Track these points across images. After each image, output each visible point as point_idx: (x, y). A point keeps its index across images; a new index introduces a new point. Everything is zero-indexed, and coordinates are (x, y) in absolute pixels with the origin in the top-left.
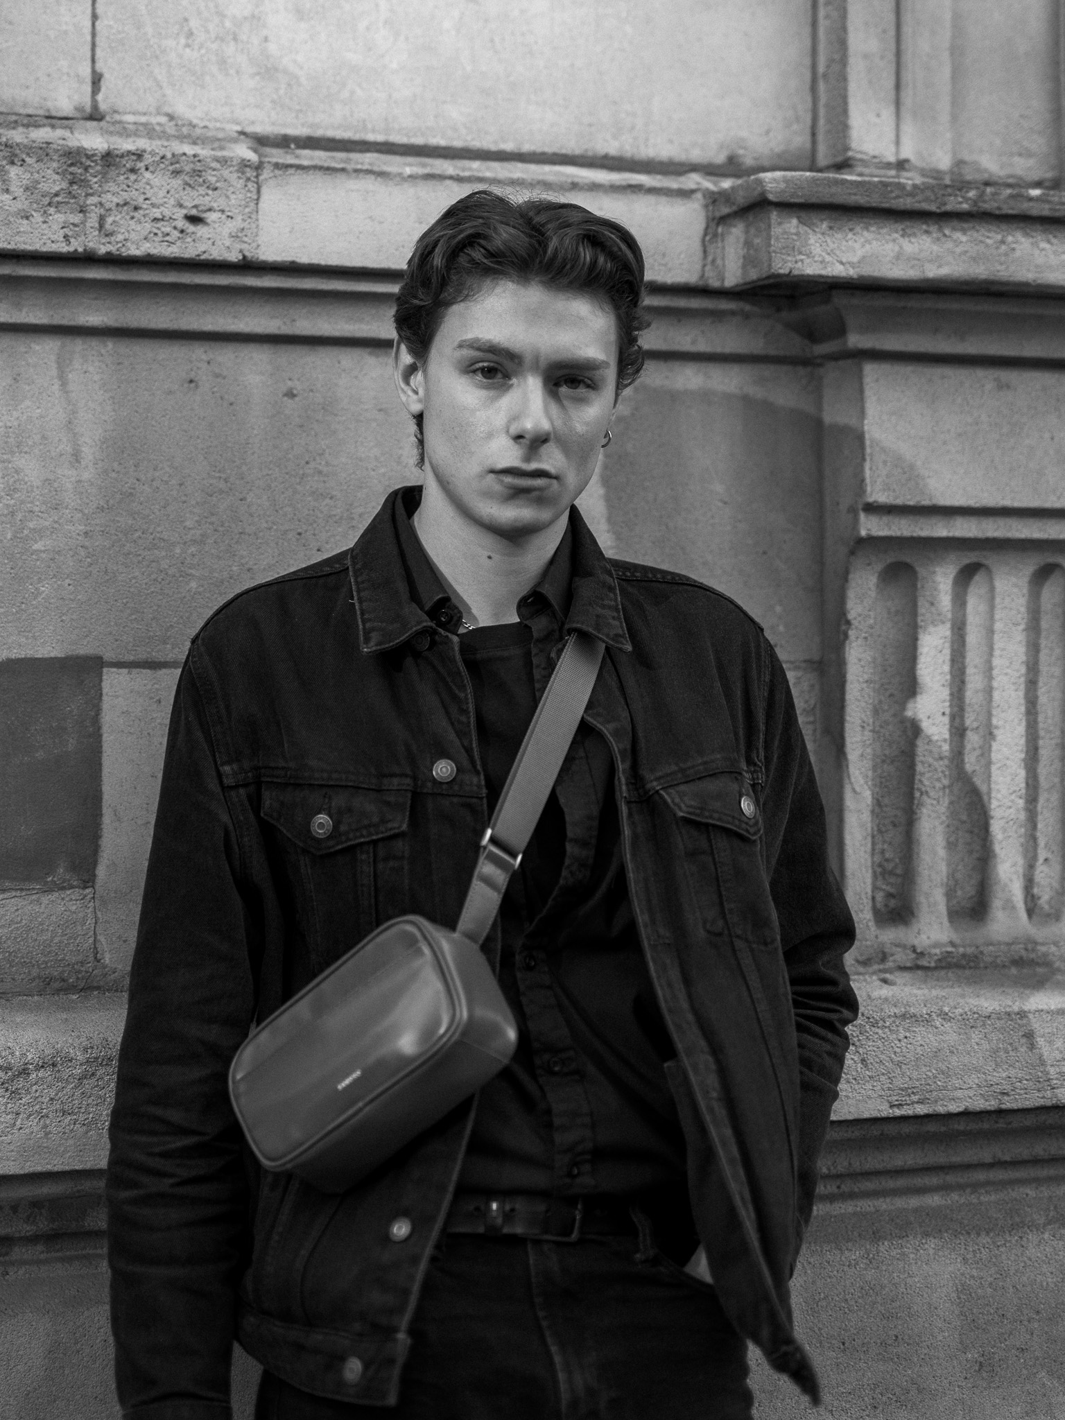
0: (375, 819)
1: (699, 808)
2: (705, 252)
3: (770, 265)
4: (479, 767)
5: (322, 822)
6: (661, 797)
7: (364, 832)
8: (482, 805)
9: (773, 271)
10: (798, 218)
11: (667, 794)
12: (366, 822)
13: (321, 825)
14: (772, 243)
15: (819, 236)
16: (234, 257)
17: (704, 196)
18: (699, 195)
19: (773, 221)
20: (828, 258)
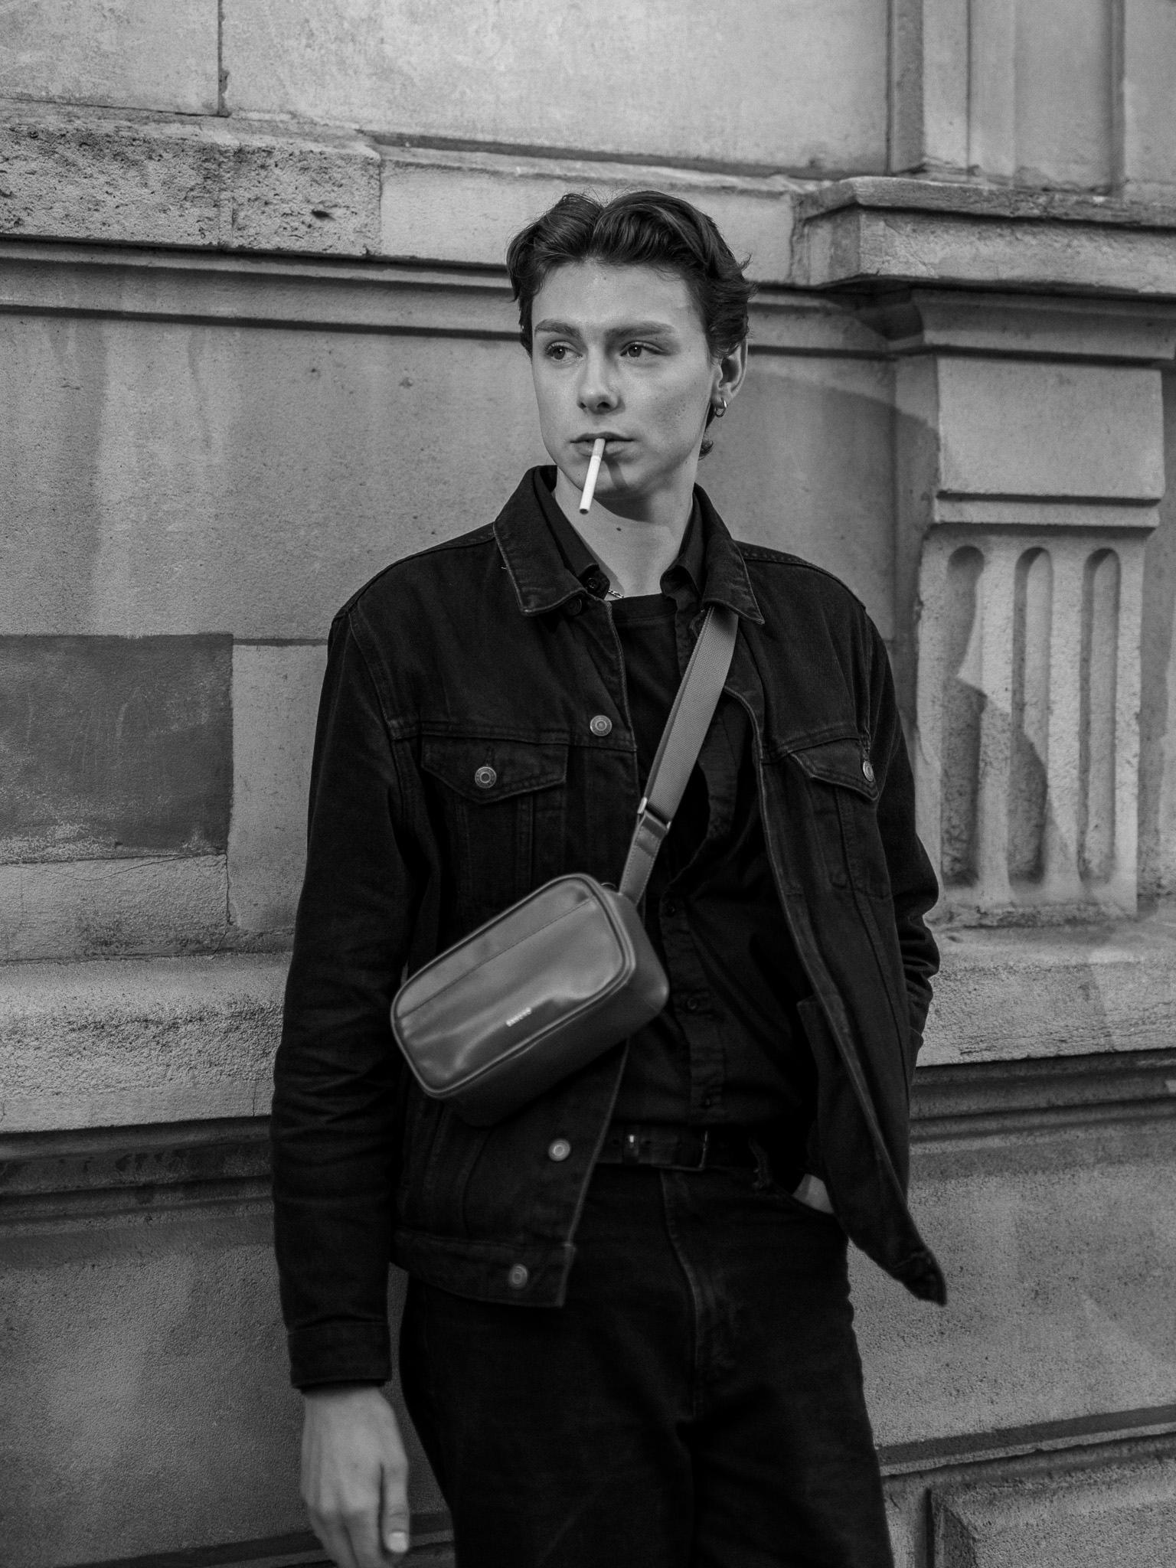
0: (537, 771)
1: (828, 771)
2: (792, 251)
3: (859, 266)
4: (630, 724)
5: (485, 774)
6: (793, 759)
7: (526, 784)
8: (633, 759)
9: (861, 271)
10: (885, 221)
11: (800, 757)
12: (528, 774)
13: (485, 777)
14: (862, 244)
15: (904, 238)
16: (358, 251)
17: (792, 198)
18: (787, 198)
19: (862, 224)
20: (912, 260)
